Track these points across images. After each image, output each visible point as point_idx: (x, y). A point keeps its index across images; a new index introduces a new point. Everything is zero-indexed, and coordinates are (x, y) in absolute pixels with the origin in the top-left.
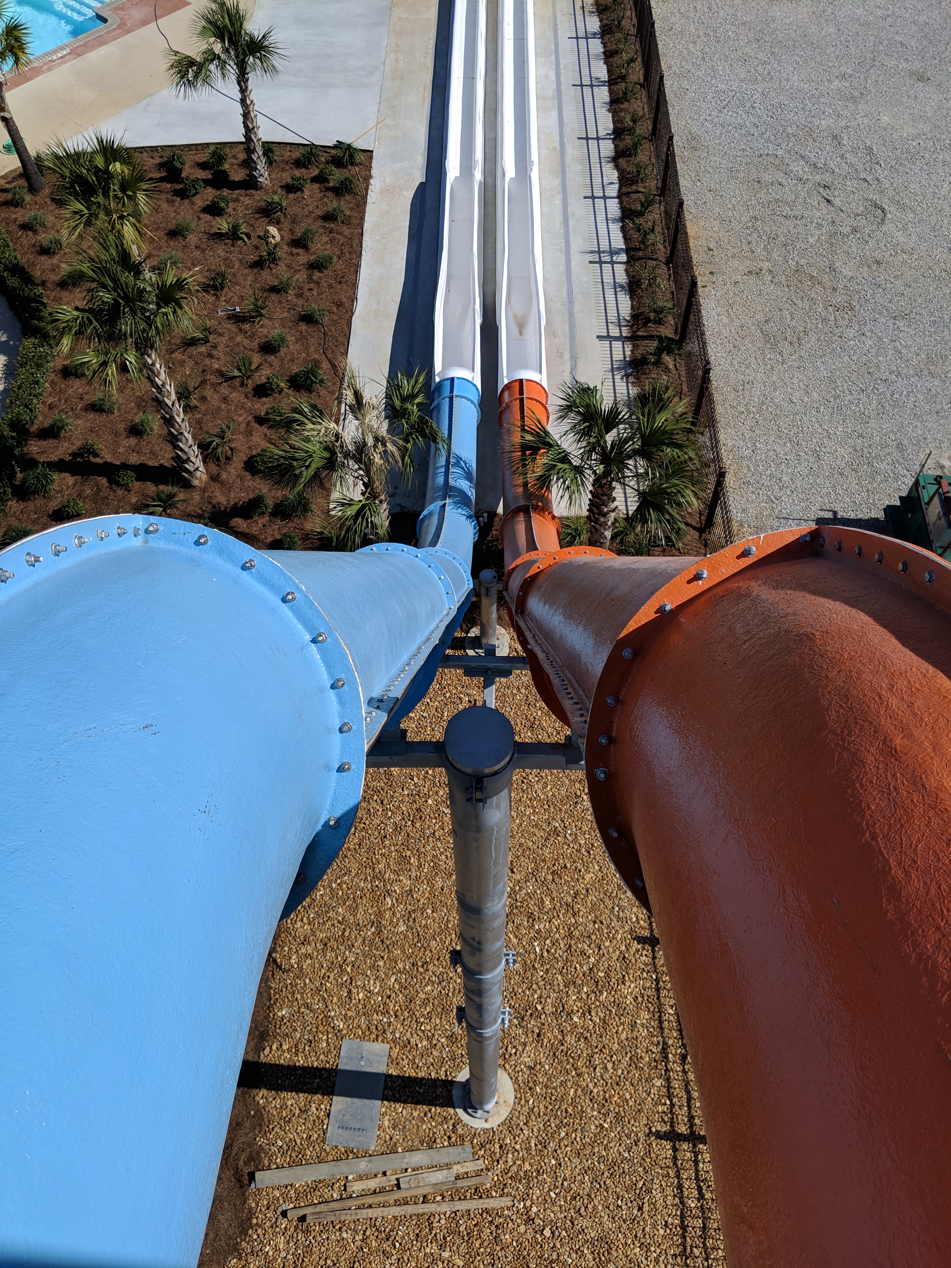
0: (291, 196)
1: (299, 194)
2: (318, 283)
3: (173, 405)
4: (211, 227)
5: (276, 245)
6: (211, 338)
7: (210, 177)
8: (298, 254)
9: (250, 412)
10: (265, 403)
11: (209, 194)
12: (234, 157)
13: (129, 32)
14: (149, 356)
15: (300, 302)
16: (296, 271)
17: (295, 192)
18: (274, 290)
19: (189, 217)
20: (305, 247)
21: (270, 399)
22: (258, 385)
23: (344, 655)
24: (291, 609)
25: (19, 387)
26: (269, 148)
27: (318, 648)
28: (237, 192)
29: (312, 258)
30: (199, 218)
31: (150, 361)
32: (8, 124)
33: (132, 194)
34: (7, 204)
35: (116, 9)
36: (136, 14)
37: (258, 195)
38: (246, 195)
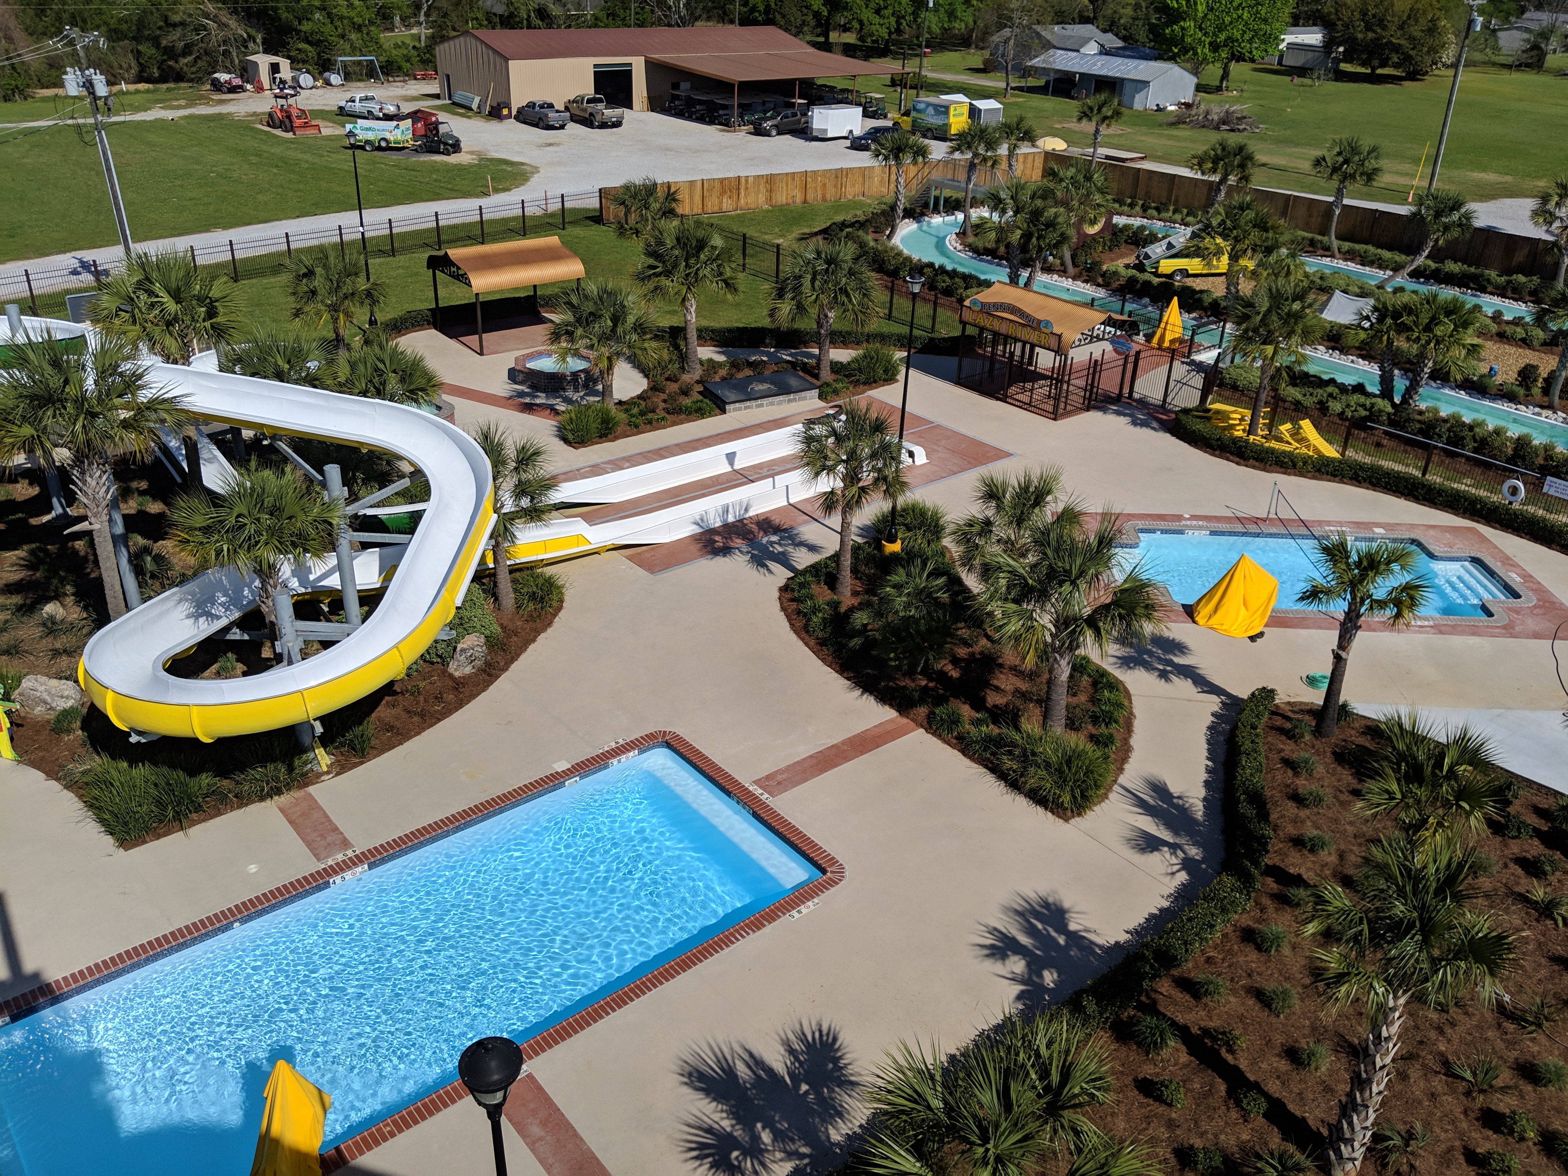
4: (1518, 884)
7: (1544, 828)
9: (1461, 1135)
10: (1487, 1138)
11: (1534, 848)
13: (1513, 636)
19: (1494, 858)
21: (1500, 1139)
22: (1489, 1109)
30: (1506, 866)
31: (1391, 1003)
32: (1339, 661)
33: (1467, 807)
34: (1281, 730)
35: (1510, 609)
36: (1532, 624)
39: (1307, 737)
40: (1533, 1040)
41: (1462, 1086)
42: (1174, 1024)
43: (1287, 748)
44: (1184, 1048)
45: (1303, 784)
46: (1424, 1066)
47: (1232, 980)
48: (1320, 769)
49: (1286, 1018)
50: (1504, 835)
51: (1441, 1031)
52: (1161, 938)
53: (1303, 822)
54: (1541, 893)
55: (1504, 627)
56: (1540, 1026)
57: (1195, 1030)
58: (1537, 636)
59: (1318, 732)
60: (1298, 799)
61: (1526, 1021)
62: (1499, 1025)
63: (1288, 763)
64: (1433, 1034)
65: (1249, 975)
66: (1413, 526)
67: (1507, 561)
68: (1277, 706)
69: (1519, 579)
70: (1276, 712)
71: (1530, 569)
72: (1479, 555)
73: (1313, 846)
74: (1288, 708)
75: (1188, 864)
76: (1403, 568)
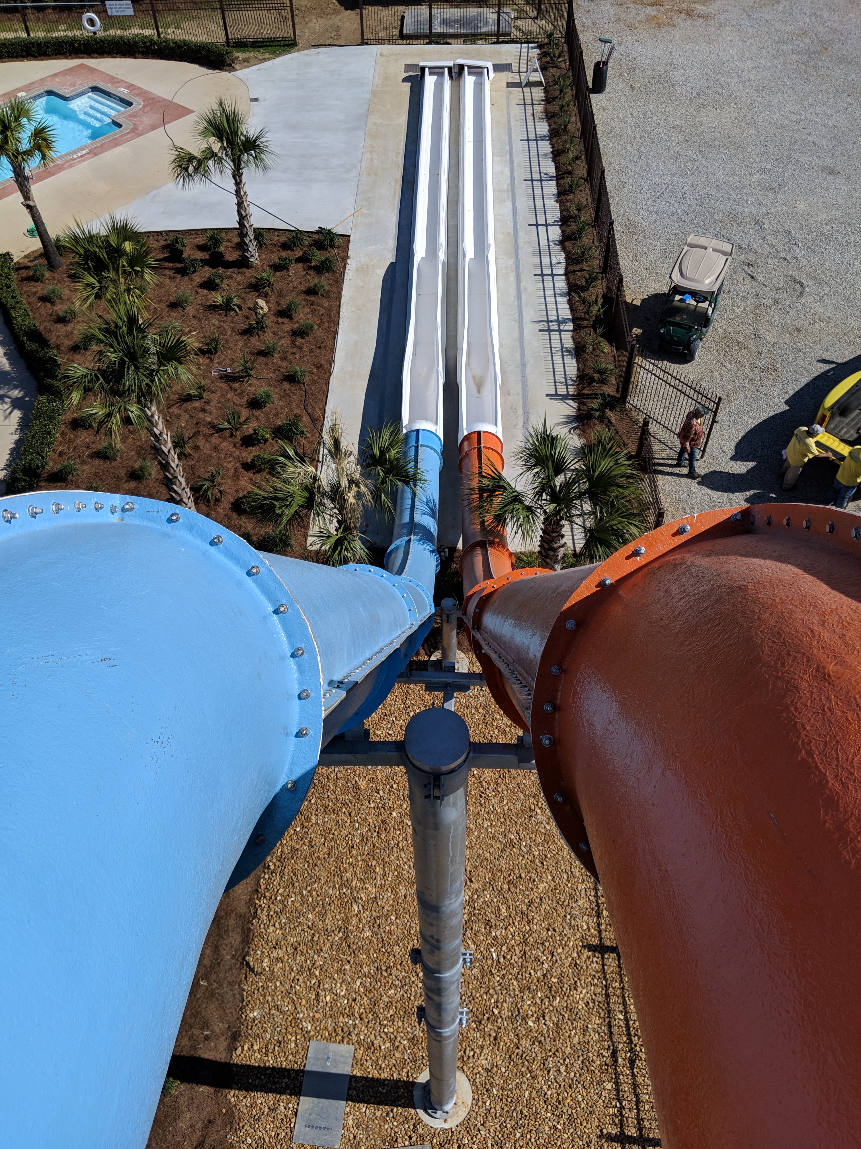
0: (278, 274)
1: (285, 272)
2: (300, 348)
3: (169, 452)
4: (207, 300)
5: (264, 315)
6: (205, 395)
7: (208, 257)
8: (283, 323)
9: (237, 459)
10: (251, 452)
11: (207, 272)
12: (229, 241)
13: (140, 135)
14: (149, 409)
15: (284, 364)
16: (281, 338)
17: (281, 271)
18: (261, 353)
19: (188, 292)
20: (290, 317)
21: (256, 448)
22: (245, 436)
23: (304, 625)
24: (255, 581)
25: (33, 437)
26: (259, 233)
27: (280, 619)
28: (231, 270)
29: (295, 326)
30: (197, 293)
31: (149, 413)
32: (32, 209)
33: (139, 269)
34: (29, 279)
35: (130, 116)
36: (147, 120)
37: (249, 272)
38: (239, 273)
39: (47, 274)
40: (250, 385)
41: (227, 433)
43: (38, 289)
45: (60, 308)
46: (204, 435)
47: (79, 456)
48: (66, 292)
49: (121, 458)
50: (188, 274)
51: (204, 410)
53: (72, 333)
54: (220, 298)
55: (132, 131)
56: (250, 375)
58: (153, 128)
59: (52, 267)
60: (61, 320)
61: (242, 377)
62: (231, 388)
63: (44, 299)
64: (201, 415)
65: (88, 447)
66: (43, 80)
67: (114, 80)
68: (18, 263)
69: (126, 91)
70: (19, 268)
71: (130, 80)
72: (95, 84)
73: (84, 345)
74: (26, 260)
75: (16, 404)
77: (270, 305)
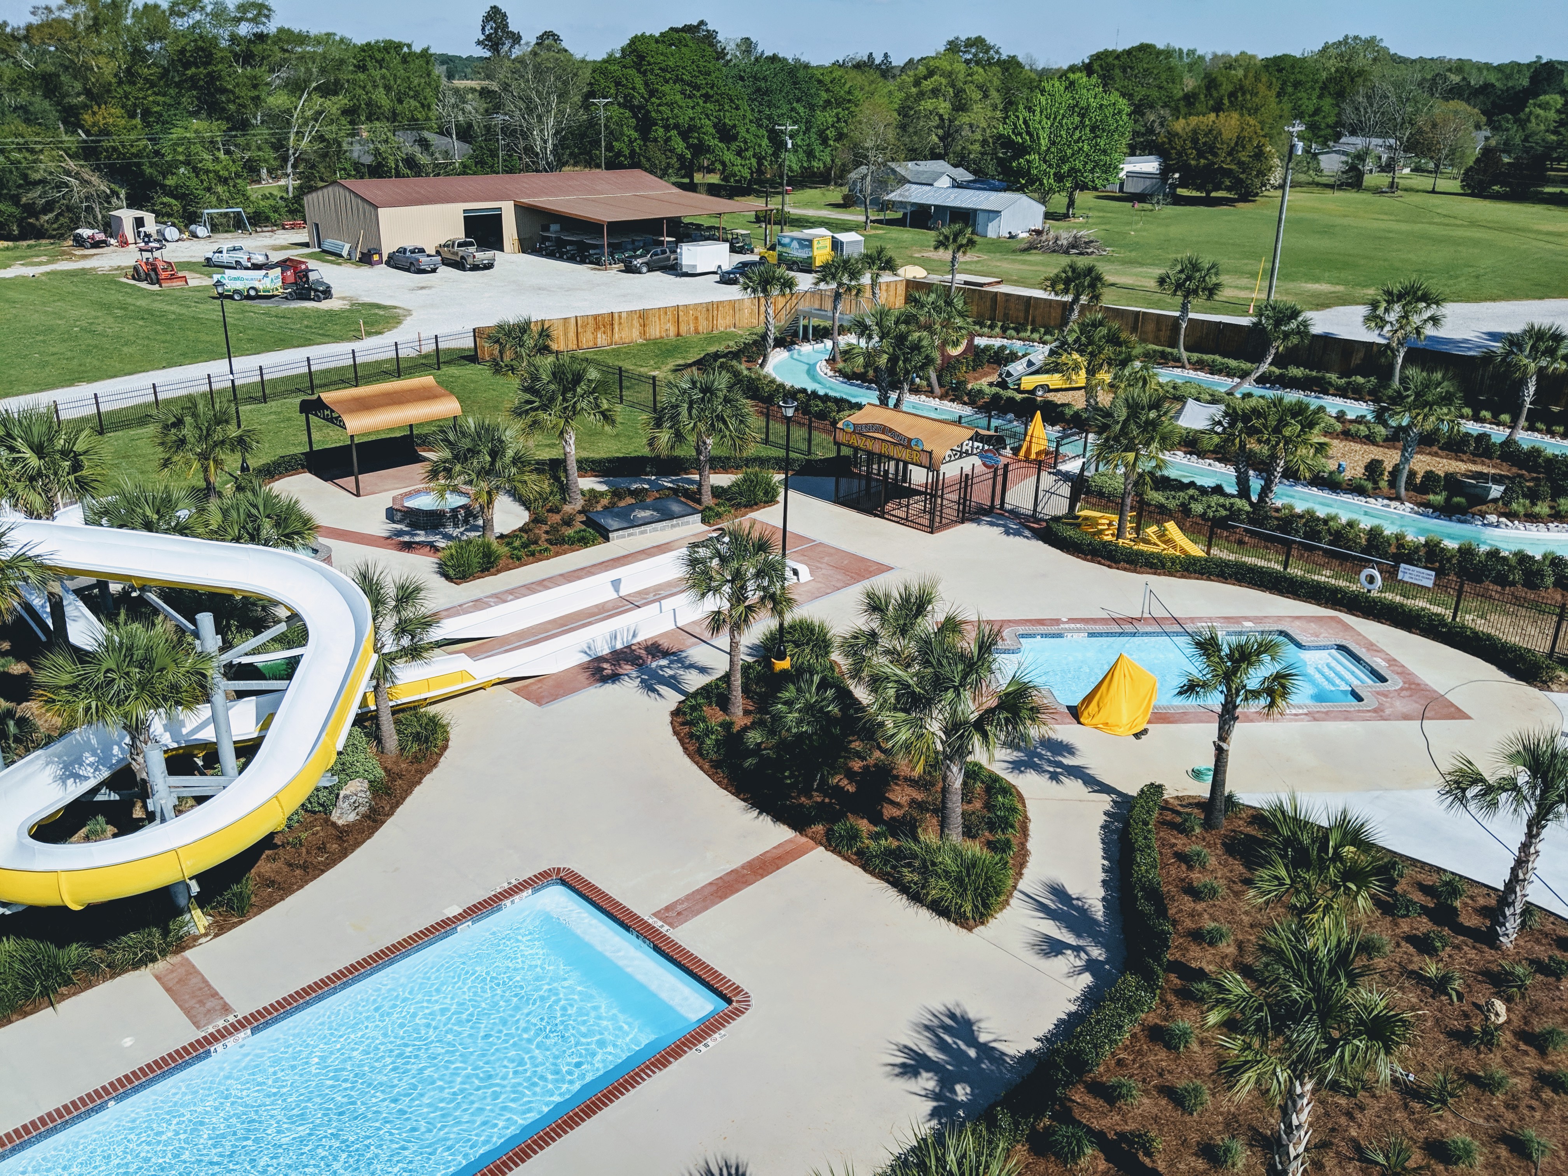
0: (1540, 977)
1: (1552, 980)
2: (1547, 1106)
4: (1411, 962)
5: (1499, 1027)
6: (1361, 1094)
7: (1431, 905)
8: (1526, 1053)
11: (1424, 925)
12: (1472, 898)
13: (1383, 719)
15: (1510, 1116)
16: (1516, 1073)
17: (1547, 976)
18: (1472, 1078)
19: (1386, 938)
20: (1542, 1052)
26: (1529, 910)
28: (1461, 938)
29: (1548, 1068)
30: (1398, 945)
31: (1299, 1090)
32: (1221, 754)
33: (1354, 888)
34: (1172, 826)
35: (1378, 693)
36: (1400, 706)
37: (1489, 954)
38: (1474, 947)
39: (1198, 830)
40: (1440, 1117)
41: (1376, 1171)
42: (1090, 1131)
43: (1179, 842)
44: (1101, 1155)
45: (1197, 877)
46: (1338, 1153)
47: (1144, 1081)
48: (1212, 862)
49: (1200, 1116)
50: (1393, 915)
51: (1350, 1116)
52: (1071, 1043)
53: (1200, 915)
54: (1434, 970)
55: (1375, 711)
56: (1444, 1103)
57: (1111, 1136)
58: (1406, 717)
59: (1208, 824)
60: (1195, 893)
61: (1432, 1099)
62: (1406, 1106)
63: (1182, 857)
64: (1343, 1120)
65: (1161, 1075)
66: (1280, 618)
67: (1371, 647)
68: (1166, 801)
69: (1384, 664)
70: (1166, 807)
71: (1394, 654)
72: (1344, 643)
73: (1212, 938)
74: (1176, 802)
75: (1091, 966)
76: (1273, 659)
77: (1512, 1016)
